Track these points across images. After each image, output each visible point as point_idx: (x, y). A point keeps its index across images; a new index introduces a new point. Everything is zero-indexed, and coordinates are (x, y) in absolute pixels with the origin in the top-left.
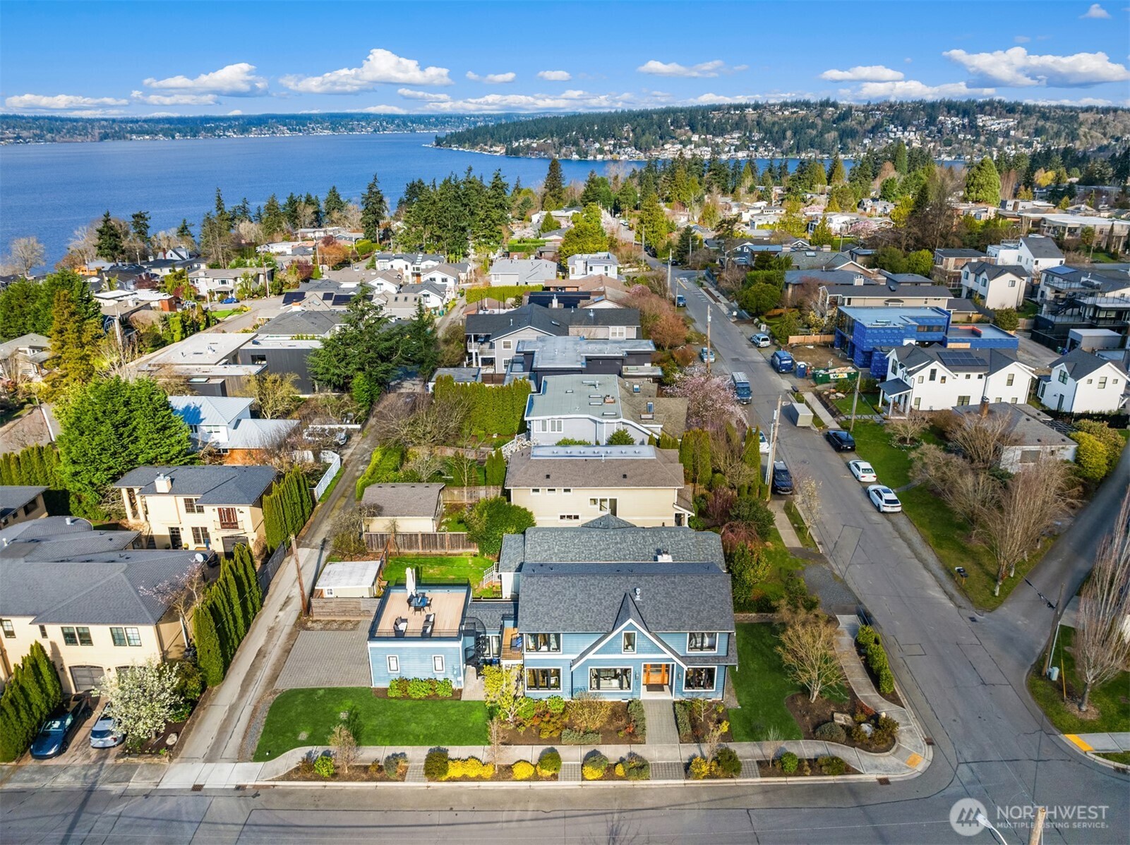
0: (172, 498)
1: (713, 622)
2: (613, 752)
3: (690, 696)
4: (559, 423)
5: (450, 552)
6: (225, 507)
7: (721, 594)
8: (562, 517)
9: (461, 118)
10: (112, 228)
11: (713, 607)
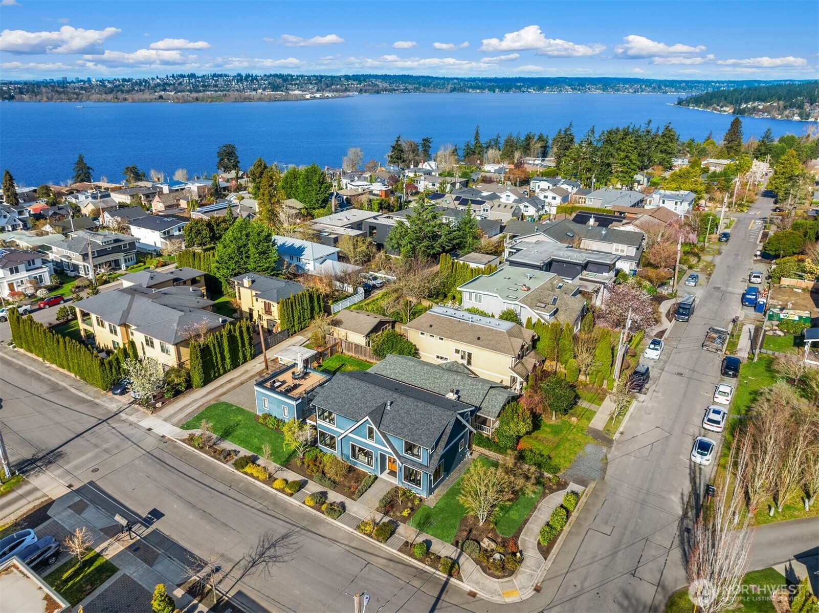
0: (249, 291)
1: (421, 438)
2: (334, 497)
3: (407, 487)
4: (480, 297)
5: (368, 360)
6: (267, 301)
7: (440, 423)
8: (438, 357)
9: (708, 83)
10: (400, 145)
11: (428, 430)
